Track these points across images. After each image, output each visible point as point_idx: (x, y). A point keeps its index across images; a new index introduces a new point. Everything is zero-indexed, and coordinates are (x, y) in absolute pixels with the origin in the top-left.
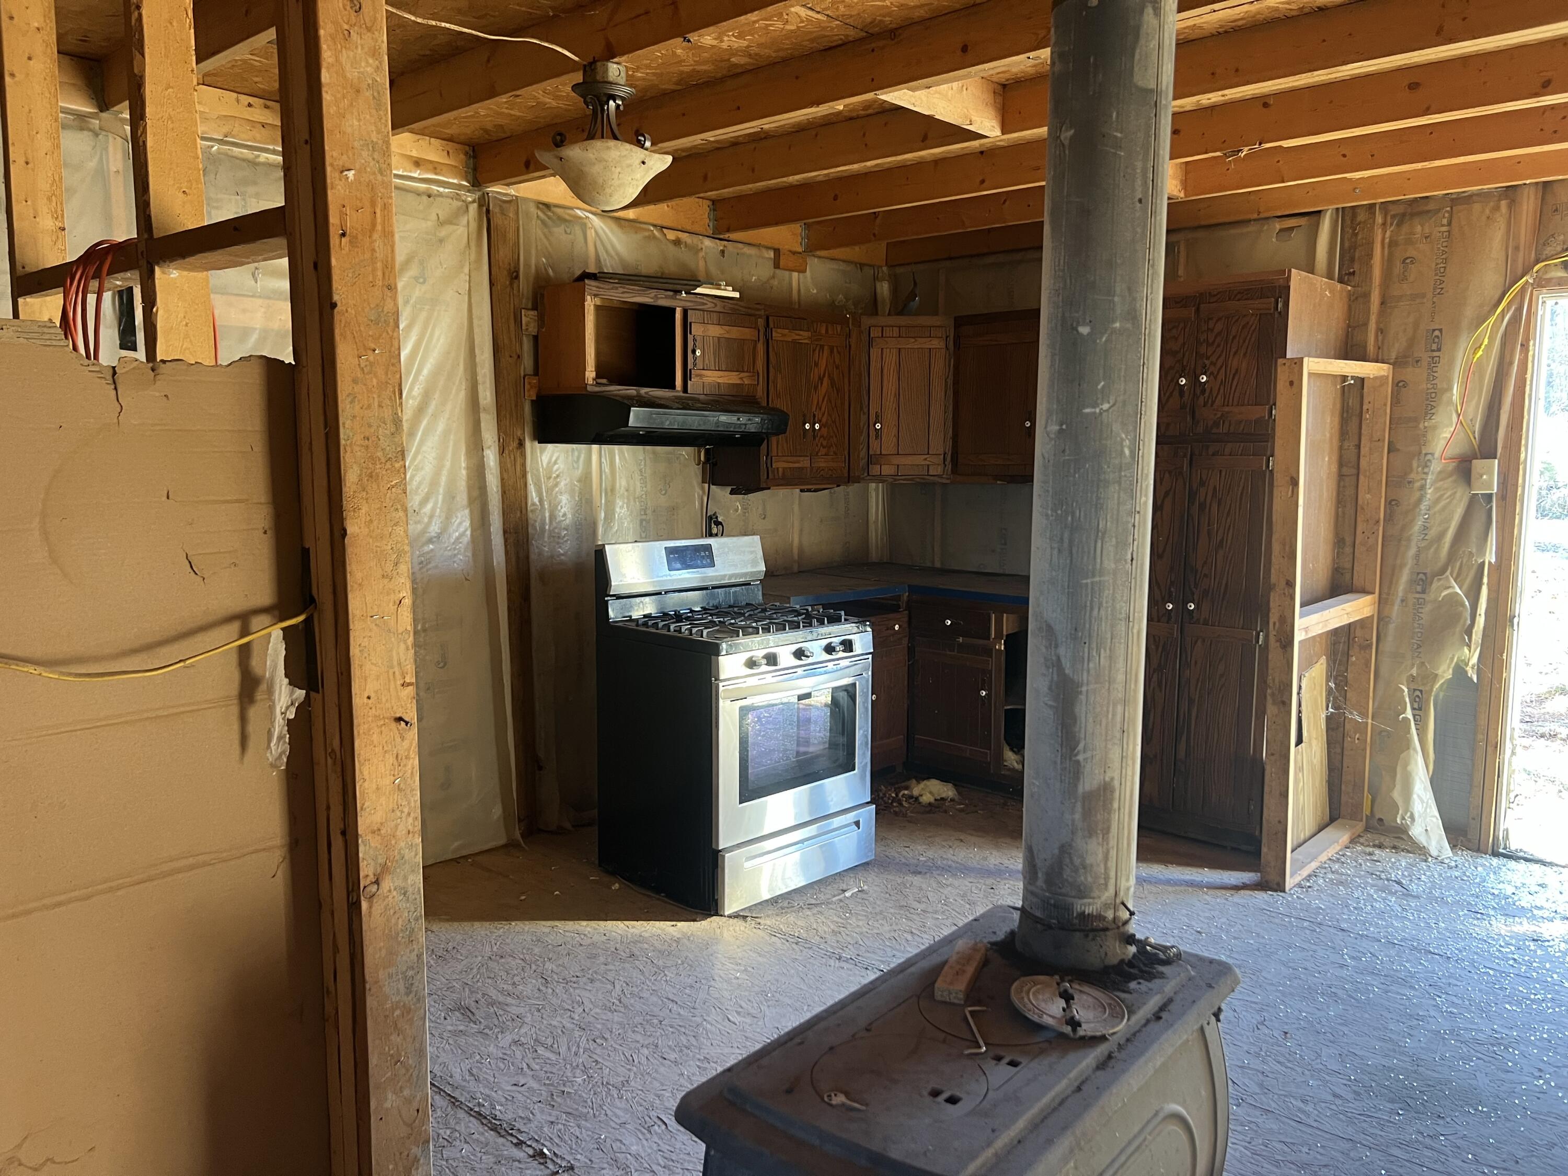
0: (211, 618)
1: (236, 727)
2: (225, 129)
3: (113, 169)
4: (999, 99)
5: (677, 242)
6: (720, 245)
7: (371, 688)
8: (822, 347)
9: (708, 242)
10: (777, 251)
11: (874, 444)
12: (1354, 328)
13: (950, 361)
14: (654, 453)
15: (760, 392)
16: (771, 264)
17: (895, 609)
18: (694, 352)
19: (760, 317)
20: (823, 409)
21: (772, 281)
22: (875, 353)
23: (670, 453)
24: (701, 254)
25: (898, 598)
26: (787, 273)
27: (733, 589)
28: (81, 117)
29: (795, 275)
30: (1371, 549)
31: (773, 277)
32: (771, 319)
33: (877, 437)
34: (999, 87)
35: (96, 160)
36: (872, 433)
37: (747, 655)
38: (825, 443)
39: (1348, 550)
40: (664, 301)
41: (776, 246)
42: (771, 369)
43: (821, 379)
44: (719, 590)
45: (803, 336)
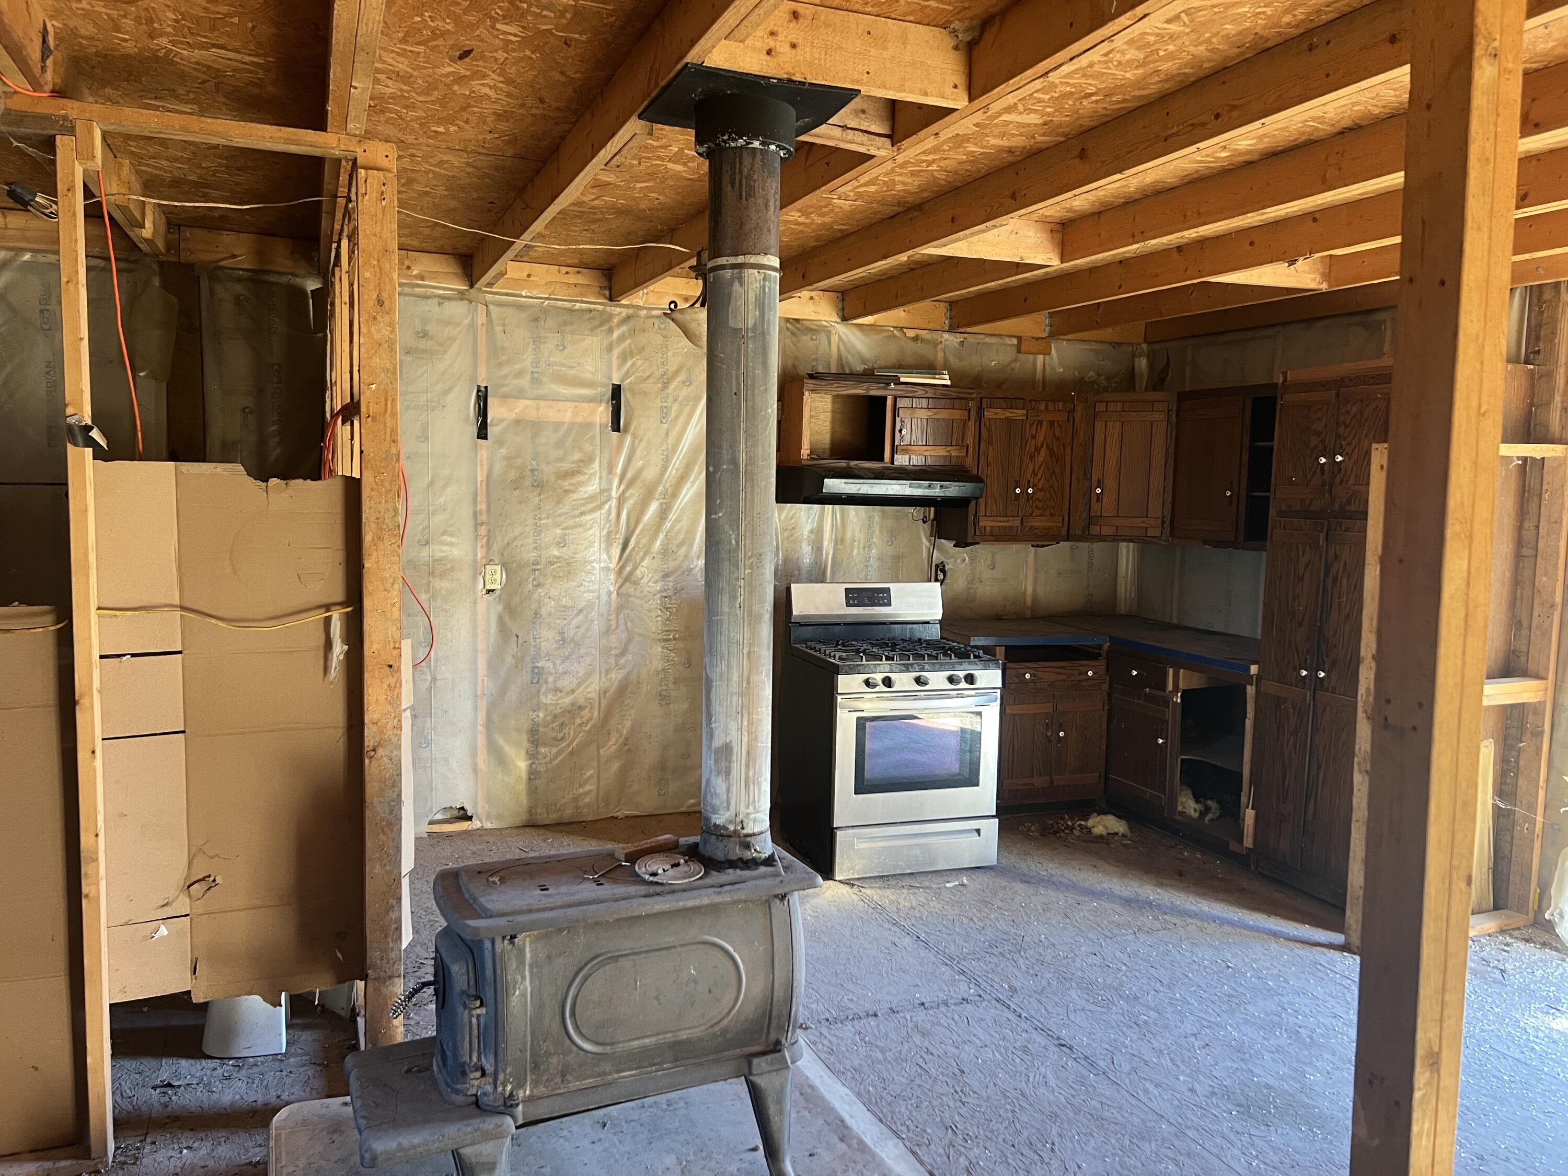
0: (309, 606)
1: (322, 662)
2: (550, 291)
3: (480, 323)
4: (1058, 236)
5: (916, 339)
6: (960, 338)
7: (375, 647)
8: (1040, 423)
9: (946, 336)
10: (1019, 338)
11: (1095, 506)
12: (1537, 407)
13: (1171, 433)
14: (882, 511)
15: (969, 462)
16: (1014, 350)
17: (1096, 657)
18: (900, 431)
19: (972, 399)
20: (1040, 475)
21: (1014, 365)
22: (1099, 426)
23: (897, 511)
24: (940, 347)
25: (1100, 647)
26: (1031, 356)
27: (910, 626)
28: (461, 292)
29: (1040, 358)
30: (1547, 634)
31: (1015, 361)
32: (984, 401)
33: (1098, 500)
34: (1058, 226)
35: (469, 318)
36: (1094, 498)
37: (866, 676)
38: (1040, 505)
39: (1524, 632)
40: (875, 391)
41: (1019, 334)
42: (982, 443)
43: (1038, 450)
44: (896, 626)
45: (1018, 414)
